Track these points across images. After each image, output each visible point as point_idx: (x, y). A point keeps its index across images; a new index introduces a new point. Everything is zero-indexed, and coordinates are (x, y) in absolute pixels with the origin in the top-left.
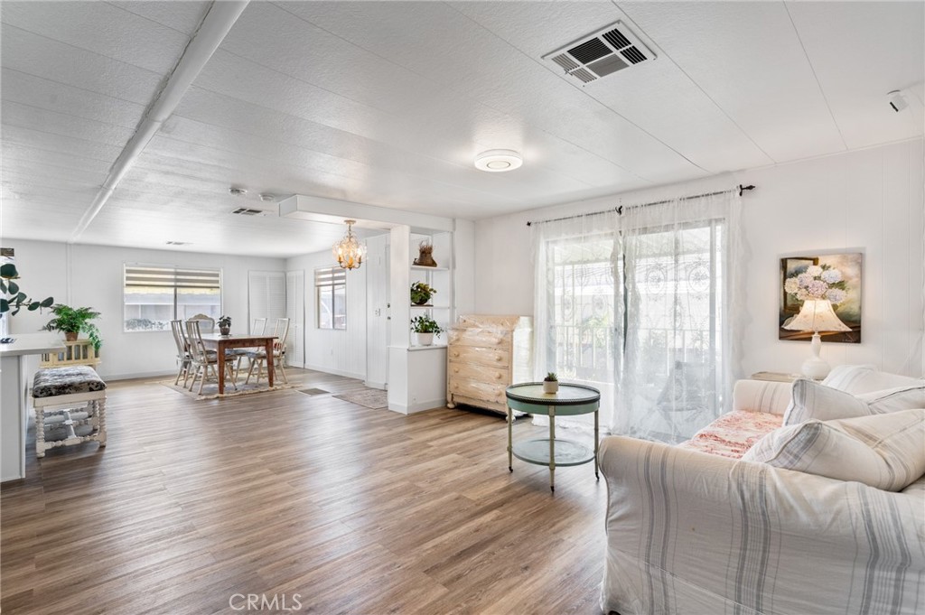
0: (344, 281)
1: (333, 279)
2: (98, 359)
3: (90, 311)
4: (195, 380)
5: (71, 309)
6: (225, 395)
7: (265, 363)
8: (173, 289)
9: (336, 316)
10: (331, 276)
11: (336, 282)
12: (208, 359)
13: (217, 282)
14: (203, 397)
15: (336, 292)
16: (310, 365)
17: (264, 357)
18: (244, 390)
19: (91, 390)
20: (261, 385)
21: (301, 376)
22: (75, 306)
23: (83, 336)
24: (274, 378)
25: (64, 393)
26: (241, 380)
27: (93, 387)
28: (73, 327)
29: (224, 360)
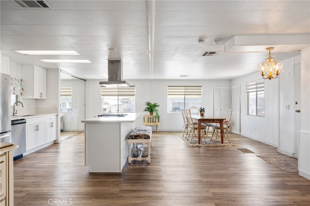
0: (263, 89)
1: (257, 88)
2: (159, 123)
3: (157, 104)
4: (189, 136)
5: (151, 104)
6: (200, 145)
7: (219, 131)
8: (184, 96)
9: (258, 108)
10: (255, 86)
11: (258, 90)
12: (194, 127)
13: (200, 92)
14: (192, 145)
15: (258, 96)
16: (243, 133)
17: (219, 128)
18: (209, 143)
19: (145, 138)
20: (218, 142)
21: (238, 139)
22: (153, 103)
23: (154, 114)
24: (224, 139)
25: (137, 139)
26: (209, 137)
27: (146, 137)
28: (152, 110)
29: (200, 128)
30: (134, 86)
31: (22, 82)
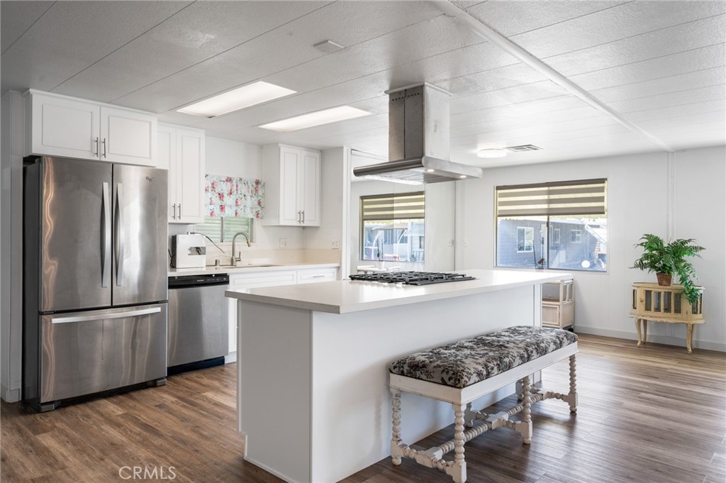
5: (661, 242)
28: (665, 266)
30: (602, 181)
31: (259, 186)
